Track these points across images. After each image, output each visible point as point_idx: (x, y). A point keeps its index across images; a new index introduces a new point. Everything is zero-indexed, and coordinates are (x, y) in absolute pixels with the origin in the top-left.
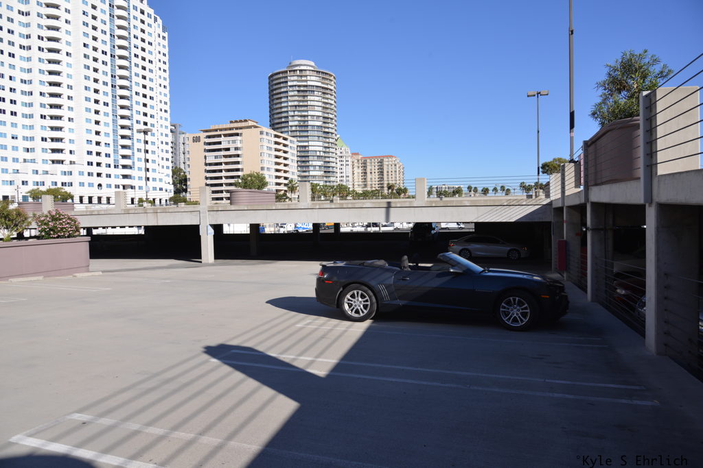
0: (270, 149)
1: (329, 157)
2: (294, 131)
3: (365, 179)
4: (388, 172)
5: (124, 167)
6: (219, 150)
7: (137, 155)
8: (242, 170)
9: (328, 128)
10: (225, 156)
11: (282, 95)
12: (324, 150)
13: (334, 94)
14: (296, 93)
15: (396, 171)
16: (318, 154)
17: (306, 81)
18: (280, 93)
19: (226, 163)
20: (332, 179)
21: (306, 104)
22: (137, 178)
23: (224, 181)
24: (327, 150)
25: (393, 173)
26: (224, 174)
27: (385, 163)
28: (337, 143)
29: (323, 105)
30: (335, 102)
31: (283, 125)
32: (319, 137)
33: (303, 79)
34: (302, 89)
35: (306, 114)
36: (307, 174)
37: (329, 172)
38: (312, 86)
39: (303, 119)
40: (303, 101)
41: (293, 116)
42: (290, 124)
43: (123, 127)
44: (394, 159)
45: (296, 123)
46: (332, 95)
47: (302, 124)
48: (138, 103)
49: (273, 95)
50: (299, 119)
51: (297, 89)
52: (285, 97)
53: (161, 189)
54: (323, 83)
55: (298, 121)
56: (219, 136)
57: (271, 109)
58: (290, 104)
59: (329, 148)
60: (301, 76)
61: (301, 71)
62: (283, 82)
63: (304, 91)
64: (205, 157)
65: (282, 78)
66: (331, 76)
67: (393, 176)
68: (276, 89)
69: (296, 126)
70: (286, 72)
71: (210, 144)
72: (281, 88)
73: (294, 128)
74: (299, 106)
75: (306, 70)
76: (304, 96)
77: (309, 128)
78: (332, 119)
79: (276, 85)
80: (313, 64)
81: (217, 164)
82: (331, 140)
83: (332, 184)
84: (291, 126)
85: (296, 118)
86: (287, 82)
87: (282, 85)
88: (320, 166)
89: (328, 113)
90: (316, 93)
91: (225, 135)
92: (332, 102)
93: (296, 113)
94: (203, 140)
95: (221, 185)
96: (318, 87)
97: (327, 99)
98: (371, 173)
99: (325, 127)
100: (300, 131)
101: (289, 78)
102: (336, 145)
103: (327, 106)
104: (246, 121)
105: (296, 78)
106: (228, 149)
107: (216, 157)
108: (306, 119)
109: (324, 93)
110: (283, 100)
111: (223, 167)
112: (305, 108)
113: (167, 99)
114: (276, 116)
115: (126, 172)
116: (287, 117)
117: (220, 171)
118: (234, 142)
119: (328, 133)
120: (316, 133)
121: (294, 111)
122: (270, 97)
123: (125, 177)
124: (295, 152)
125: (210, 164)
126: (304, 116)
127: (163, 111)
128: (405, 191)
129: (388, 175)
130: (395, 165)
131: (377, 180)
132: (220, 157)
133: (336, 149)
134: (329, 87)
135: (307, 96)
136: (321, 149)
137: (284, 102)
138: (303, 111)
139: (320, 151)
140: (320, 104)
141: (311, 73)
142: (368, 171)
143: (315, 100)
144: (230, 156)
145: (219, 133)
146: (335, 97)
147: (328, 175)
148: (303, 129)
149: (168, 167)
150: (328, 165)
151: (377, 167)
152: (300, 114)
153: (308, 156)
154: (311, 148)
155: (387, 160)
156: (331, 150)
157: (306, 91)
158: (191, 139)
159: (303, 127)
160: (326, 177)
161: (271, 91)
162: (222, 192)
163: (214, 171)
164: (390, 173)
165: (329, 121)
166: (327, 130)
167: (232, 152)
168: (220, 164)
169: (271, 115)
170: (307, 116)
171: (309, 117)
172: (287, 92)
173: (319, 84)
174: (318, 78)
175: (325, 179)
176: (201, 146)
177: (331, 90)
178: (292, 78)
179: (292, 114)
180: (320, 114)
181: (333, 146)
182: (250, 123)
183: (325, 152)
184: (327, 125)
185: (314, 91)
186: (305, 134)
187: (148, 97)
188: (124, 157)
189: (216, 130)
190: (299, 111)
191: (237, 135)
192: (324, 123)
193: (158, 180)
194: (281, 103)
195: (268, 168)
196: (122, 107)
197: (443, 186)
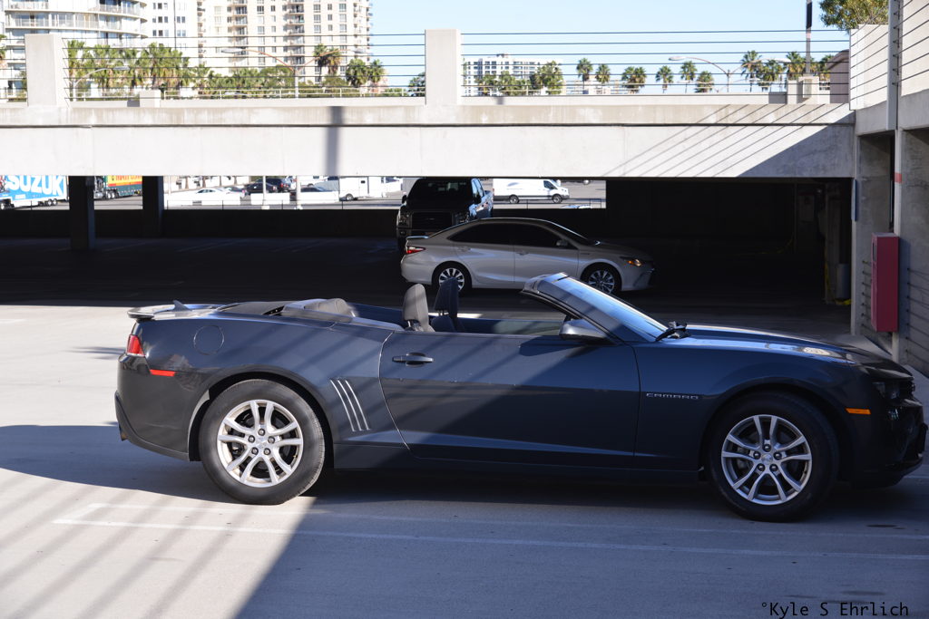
4: (318, 7)
15: (343, 6)
20: (127, 26)
25: (336, 11)
67: (337, 20)
83: (126, 44)
98: (261, 9)
128: (374, 72)
129: (317, 18)
147: (115, 11)
164: (324, 12)
175: (102, 25)
197: (499, 60)
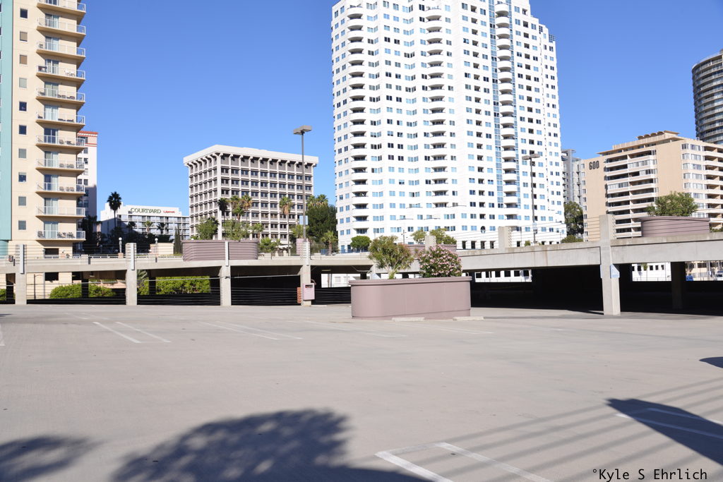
0: (698, 167)
5: (509, 205)
6: (625, 176)
7: (524, 190)
10: (633, 183)
11: (715, 92)
18: (712, 89)
19: (635, 192)
22: (523, 218)
23: (631, 215)
26: (631, 206)
31: (717, 132)
43: (507, 160)
48: (523, 130)
49: (699, 94)
52: (719, 94)
53: (551, 230)
56: (625, 157)
57: (698, 113)
62: (716, 74)
64: (606, 187)
65: (713, 67)
68: (704, 85)
70: (719, 58)
71: (611, 169)
72: (712, 82)
79: (704, 78)
81: (621, 194)
86: (720, 71)
87: (713, 77)
94: (603, 165)
95: (628, 221)
104: (660, 133)
106: (637, 174)
107: (621, 185)
110: (716, 97)
111: (631, 197)
113: (557, 121)
114: (706, 121)
115: (511, 211)
117: (627, 203)
122: (695, 97)
123: (510, 217)
125: (613, 195)
127: (552, 135)
132: (626, 184)
144: (640, 182)
145: (623, 153)
149: (559, 203)
158: (587, 166)
161: (697, 88)
162: (629, 230)
163: (619, 204)
167: (643, 176)
168: (627, 194)
169: (699, 121)
176: (600, 173)
182: (667, 136)
187: (535, 121)
188: (509, 194)
189: (620, 151)
191: (649, 153)
193: (547, 219)
194: (713, 102)
195: (696, 194)
196: (506, 137)
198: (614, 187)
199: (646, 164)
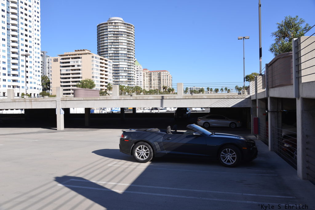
0: (98, 66)
1: (131, 71)
2: (111, 56)
3: (151, 83)
4: (163, 79)
5: (14, 75)
6: (69, 66)
7: (21, 68)
8: (82, 78)
9: (130, 55)
10: (72, 70)
11: (104, 36)
12: (128, 67)
13: (133, 36)
14: (112, 35)
15: (168, 79)
16: (124, 69)
17: (118, 29)
18: (104, 35)
19: (73, 74)
20: (132, 83)
21: (118, 41)
22: (21, 82)
23: (71, 84)
24: (130, 67)
25: (166, 80)
26: (71, 80)
27: (162, 75)
28: (135, 63)
29: (127, 42)
30: (134, 40)
31: (105, 53)
32: (125, 60)
33: (117, 27)
34: (116, 33)
35: (118, 47)
36: (118, 80)
37: (131, 79)
38: (121, 31)
39: (116, 50)
40: (116, 40)
41: (110, 48)
42: (109, 52)
43: (13, 53)
44: (167, 72)
45: (112, 52)
46: (132, 37)
47: (115, 52)
48: (22, 39)
49: (99, 36)
50: (114, 49)
51: (113, 33)
52: (106, 37)
53: (35, 88)
54: (127, 30)
55: (114, 51)
56: (69, 58)
57: (98, 44)
58: (109, 41)
59: (131, 66)
60: (115, 26)
61: (115, 23)
62: (105, 29)
63: (117, 35)
64: (61, 70)
65: (105, 27)
66: (132, 26)
67: (166, 82)
68: (101, 33)
69: (112, 53)
70: (107, 23)
71: (63, 63)
72: (104, 32)
73: (111, 55)
74: (114, 42)
75: (118, 23)
76: (117, 37)
77: (120, 55)
78: (132, 50)
79: (101, 30)
80: (122, 19)
81: (67, 74)
82: (132, 62)
83: (132, 86)
84: (110, 54)
85: (112, 49)
86: (107, 29)
87: (104, 31)
88: (125, 76)
89: (130, 47)
90: (123, 35)
91: (72, 58)
92: (133, 41)
93: (112, 46)
94: (60, 60)
95: (69, 86)
96: (125, 32)
97: (130, 39)
98: (154, 80)
99: (128, 54)
100: (114, 56)
101: (108, 27)
102: (134, 64)
103: (130, 43)
104: (84, 50)
105: (112, 27)
106: (74, 66)
107: (67, 70)
108: (118, 50)
109: (128, 36)
110: (105, 39)
111: (71, 76)
112: (117, 44)
113: (39, 38)
114: (101, 48)
115: (15, 78)
116: (107, 48)
117: (69, 78)
118: (77, 62)
119: (130, 57)
120: (123, 58)
121: (111, 45)
122: (97, 37)
123: (14, 81)
124: (112, 68)
125: (63, 74)
126: (117, 48)
127: (37, 44)
128: (173, 90)
129: (163, 81)
130: (167, 76)
131: (157, 84)
132: (69, 70)
133: (134, 67)
134: (131, 32)
135: (118, 37)
136: (126, 66)
137: (106, 40)
138: (116, 45)
139: (125, 68)
140: (126, 41)
141: (121, 24)
142: (152, 79)
143: (123, 39)
144: (75, 70)
146: (134, 38)
147: (130, 81)
148: (116, 55)
149: (39, 76)
150: (130, 75)
151: (157, 77)
152: (114, 47)
153: (119, 70)
154: (120, 66)
155: (163, 73)
156: (132, 67)
157: (118, 34)
158: (53, 60)
159: (116, 54)
160: (129, 82)
161: (98, 34)
162: (70, 90)
163: (66, 78)
164: (164, 80)
165: (131, 51)
166: (129, 56)
167: (76, 67)
168: (69, 74)
169: (99, 47)
170: (119, 48)
171: (120, 49)
172: (107, 34)
173: (126, 31)
174: (124, 27)
175: (128, 83)
176: (58, 64)
177: (132, 34)
178: (110, 27)
179: (110, 47)
180: (126, 47)
181: (133, 65)
182: (87, 52)
183: (128, 68)
184: (130, 53)
185: (122, 34)
186: (117, 58)
187: (28, 36)
188: (14, 70)
189: (67, 55)
190: (114, 45)
191: (79, 58)
192: (128, 52)
193: (33, 83)
194: (104, 40)
195: (96, 77)
196: (13, 42)
197: (194, 88)
198: (64, 71)
199: (78, 62)
